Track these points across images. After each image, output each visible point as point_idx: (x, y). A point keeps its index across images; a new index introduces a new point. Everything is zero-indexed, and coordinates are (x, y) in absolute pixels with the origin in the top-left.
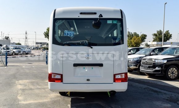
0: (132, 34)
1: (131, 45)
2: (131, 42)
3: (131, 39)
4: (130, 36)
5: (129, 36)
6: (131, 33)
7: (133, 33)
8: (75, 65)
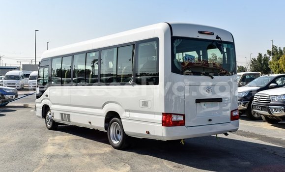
0: (280, 50)
1: (277, 71)
2: (278, 64)
3: (278, 59)
4: (277, 54)
5: (275, 53)
6: (278, 48)
7: (282, 49)
8: (198, 101)
